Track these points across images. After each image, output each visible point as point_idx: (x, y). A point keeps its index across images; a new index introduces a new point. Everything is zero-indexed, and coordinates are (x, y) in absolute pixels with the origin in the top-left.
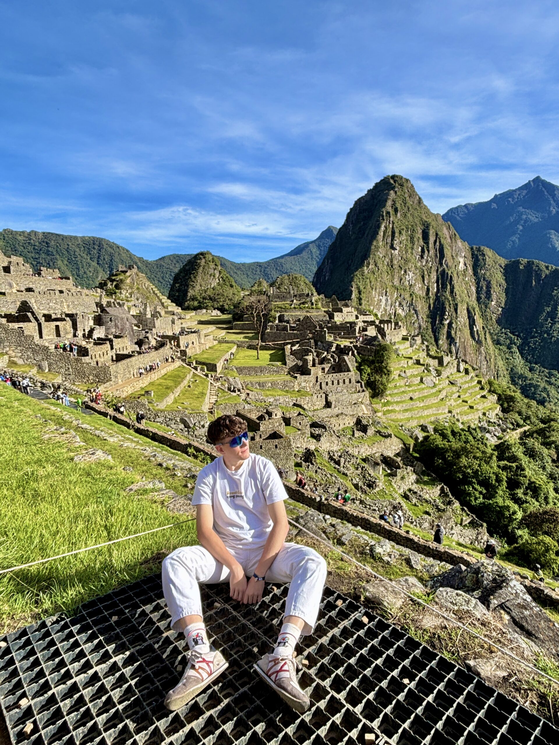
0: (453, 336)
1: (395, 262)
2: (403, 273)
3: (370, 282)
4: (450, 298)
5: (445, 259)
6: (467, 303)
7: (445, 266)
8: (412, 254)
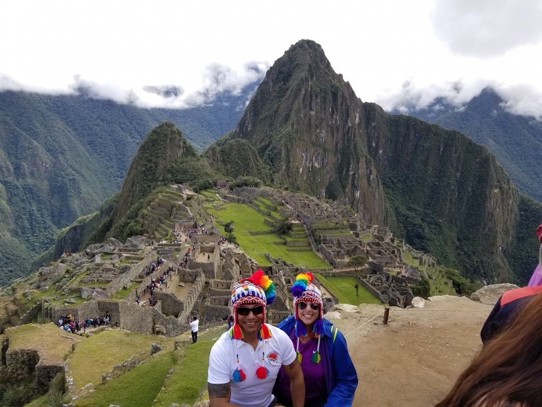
0: (356, 185)
1: (313, 122)
2: (318, 131)
3: (295, 142)
4: (354, 152)
5: (350, 118)
6: (366, 156)
7: (350, 125)
8: (325, 114)
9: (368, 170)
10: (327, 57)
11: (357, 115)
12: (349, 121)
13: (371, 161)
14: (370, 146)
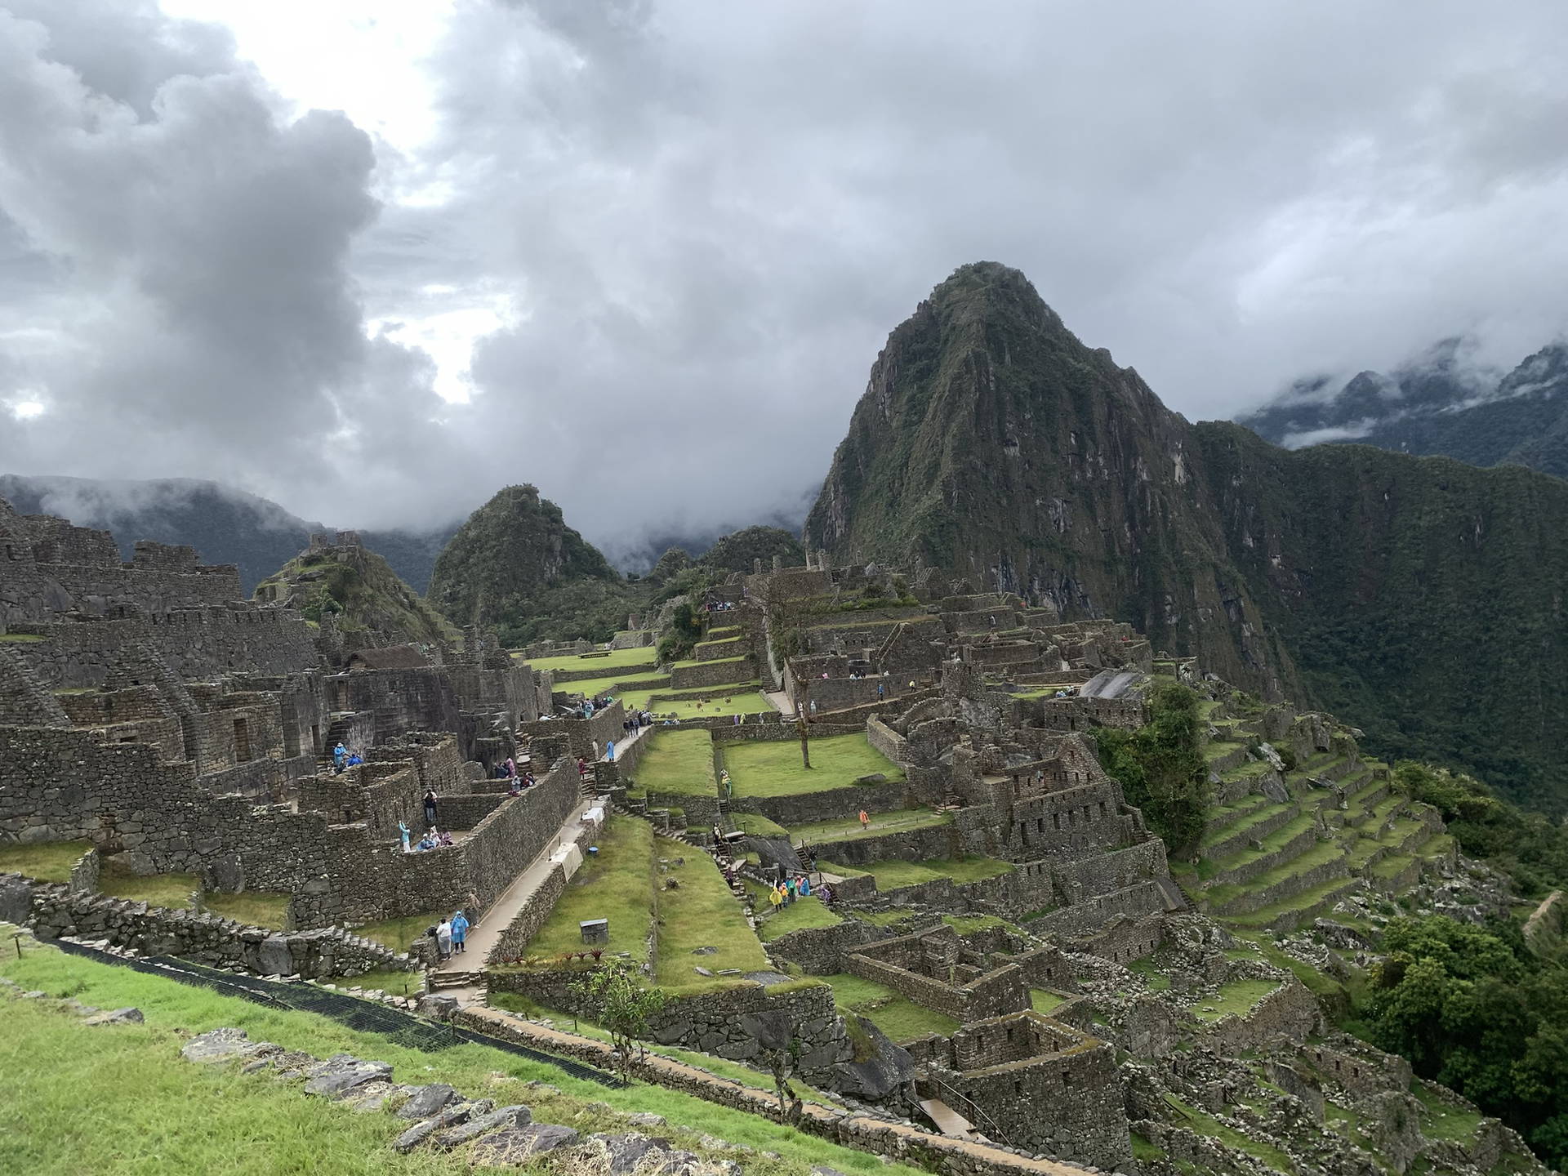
1: (1016, 476)
2: (1038, 502)
4: (1169, 556)
5: (1140, 459)
6: (1215, 566)
7: (1145, 477)
8: (1055, 452)
9: (1232, 611)
10: (1047, 303)
11: (1178, 459)
12: (1139, 466)
13: (1234, 581)
14: (1236, 549)
